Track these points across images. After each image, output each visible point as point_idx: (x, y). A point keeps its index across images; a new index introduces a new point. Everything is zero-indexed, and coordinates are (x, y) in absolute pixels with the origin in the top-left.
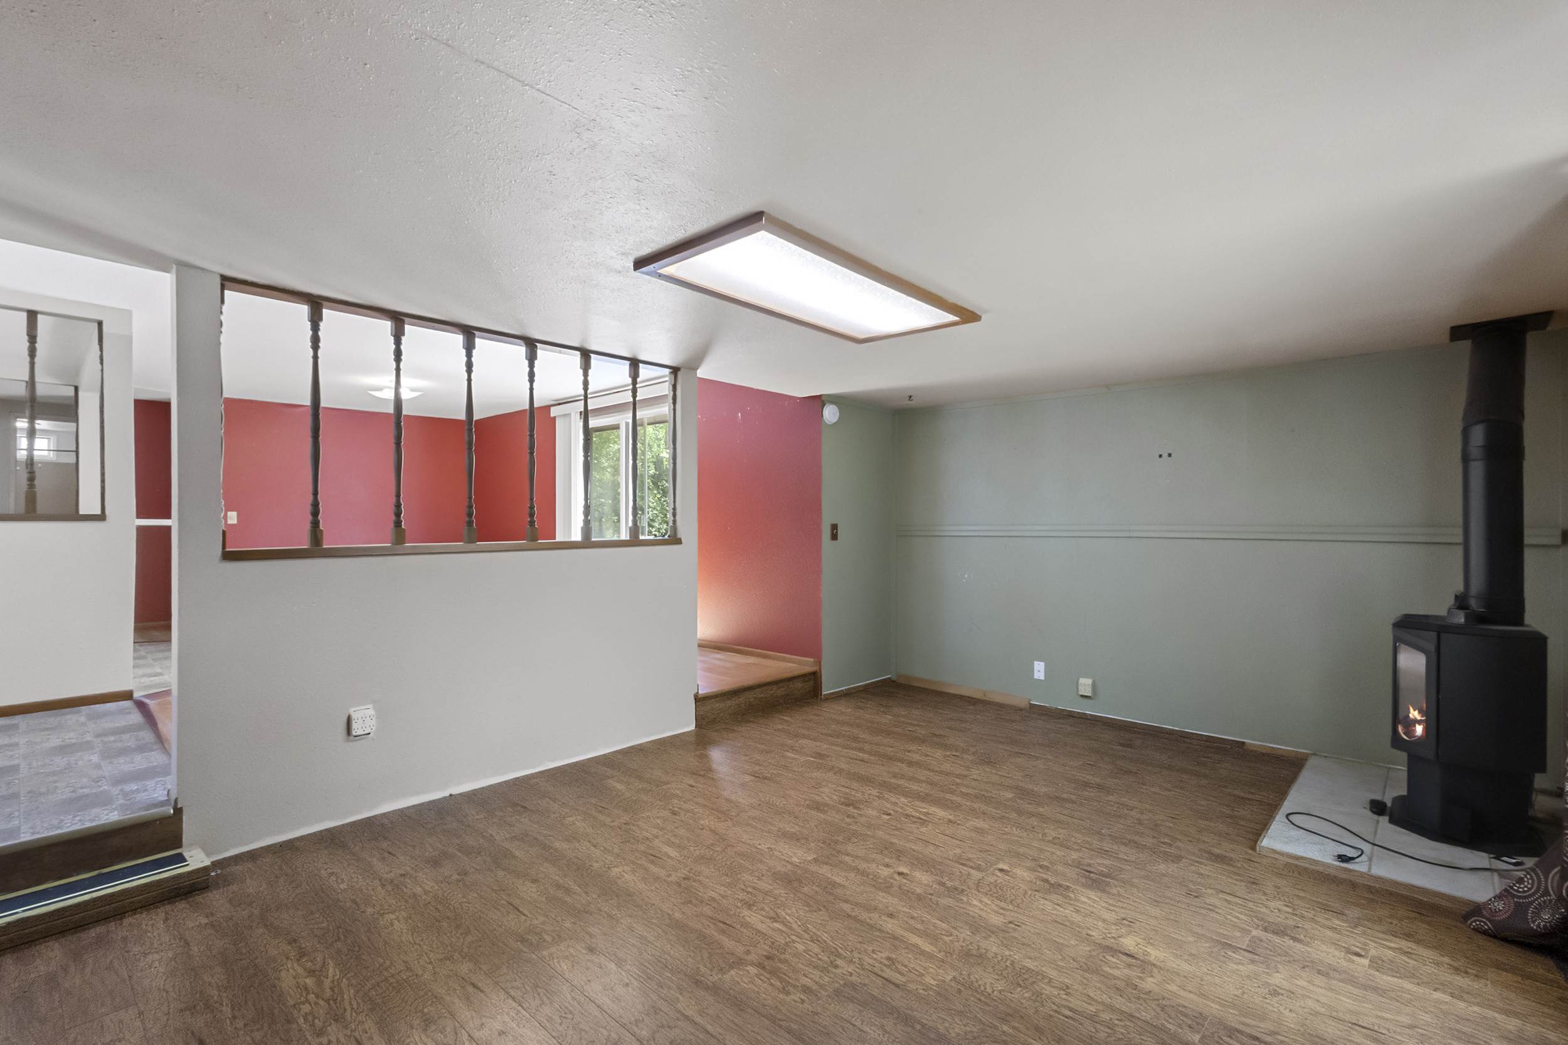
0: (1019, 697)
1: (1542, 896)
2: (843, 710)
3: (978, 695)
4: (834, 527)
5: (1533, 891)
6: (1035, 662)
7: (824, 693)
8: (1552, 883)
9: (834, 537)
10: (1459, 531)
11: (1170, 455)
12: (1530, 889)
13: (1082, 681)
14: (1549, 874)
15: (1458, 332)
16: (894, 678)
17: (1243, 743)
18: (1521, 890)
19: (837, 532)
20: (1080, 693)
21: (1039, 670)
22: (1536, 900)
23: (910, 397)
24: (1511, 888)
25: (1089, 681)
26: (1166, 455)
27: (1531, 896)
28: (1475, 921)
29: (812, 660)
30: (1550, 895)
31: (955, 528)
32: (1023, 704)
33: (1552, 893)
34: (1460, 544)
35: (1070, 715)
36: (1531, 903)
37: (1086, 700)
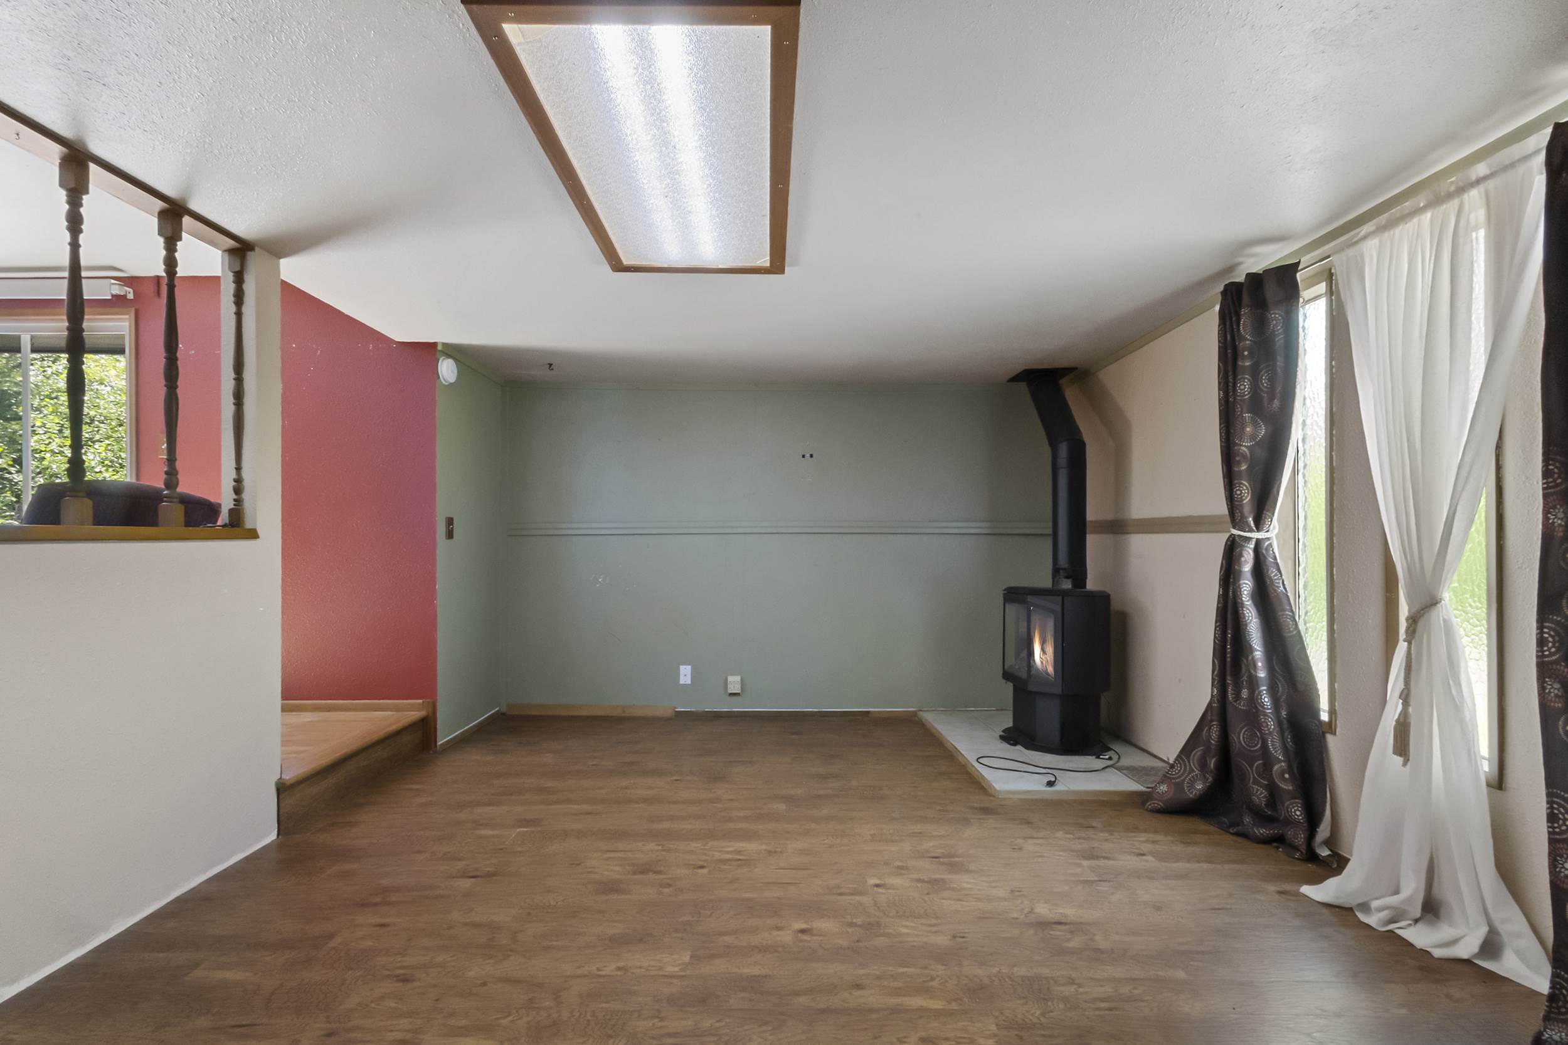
0: (663, 705)
1: (1190, 773)
2: (476, 758)
3: (615, 713)
4: (450, 521)
5: (1182, 771)
6: (681, 667)
7: (439, 743)
8: (1194, 765)
9: (450, 535)
10: (1050, 524)
11: (811, 456)
12: (1180, 771)
13: (731, 679)
14: (1190, 755)
15: (1016, 379)
16: (504, 710)
17: (869, 712)
18: (1174, 773)
19: (452, 528)
20: (730, 692)
21: (685, 674)
22: (1187, 777)
23: (551, 365)
24: (1167, 773)
25: (738, 678)
26: (808, 455)
27: (1182, 775)
28: (1150, 805)
29: (421, 701)
30: (1193, 771)
31: (585, 525)
32: (668, 713)
33: (1195, 770)
34: (1048, 535)
35: (717, 716)
36: (1184, 780)
37: (734, 698)
